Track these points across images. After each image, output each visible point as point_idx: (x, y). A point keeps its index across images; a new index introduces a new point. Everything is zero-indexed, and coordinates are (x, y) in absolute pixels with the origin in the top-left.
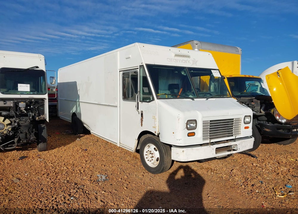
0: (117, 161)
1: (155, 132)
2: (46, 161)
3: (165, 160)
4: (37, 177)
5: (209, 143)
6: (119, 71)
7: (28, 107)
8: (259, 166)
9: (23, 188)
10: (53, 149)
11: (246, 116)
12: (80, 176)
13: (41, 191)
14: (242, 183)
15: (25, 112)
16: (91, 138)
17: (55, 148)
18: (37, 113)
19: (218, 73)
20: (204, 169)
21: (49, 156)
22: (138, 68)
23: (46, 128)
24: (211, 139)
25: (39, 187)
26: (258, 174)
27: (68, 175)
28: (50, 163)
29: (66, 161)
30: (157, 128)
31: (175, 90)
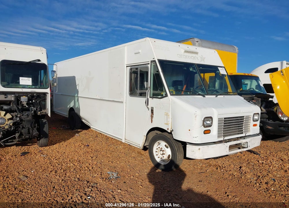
0: (123, 157)
1: (168, 129)
2: (50, 157)
3: (178, 158)
4: (45, 174)
5: (223, 140)
6: (126, 66)
7: (30, 102)
8: (265, 163)
9: (33, 187)
10: (54, 145)
11: (254, 114)
12: (89, 173)
13: (53, 190)
14: (255, 181)
15: (27, 106)
16: (90, 134)
17: (55, 144)
18: (39, 107)
19: (224, 70)
20: (212, 166)
21: (51, 151)
22: (149, 64)
23: (48, 123)
24: (224, 136)
25: (50, 185)
26: (267, 172)
27: (77, 172)
28: (55, 159)
29: (70, 157)
30: (170, 125)
31: (179, 86)
